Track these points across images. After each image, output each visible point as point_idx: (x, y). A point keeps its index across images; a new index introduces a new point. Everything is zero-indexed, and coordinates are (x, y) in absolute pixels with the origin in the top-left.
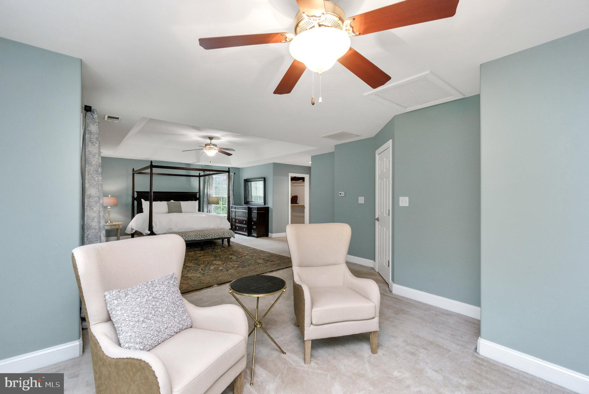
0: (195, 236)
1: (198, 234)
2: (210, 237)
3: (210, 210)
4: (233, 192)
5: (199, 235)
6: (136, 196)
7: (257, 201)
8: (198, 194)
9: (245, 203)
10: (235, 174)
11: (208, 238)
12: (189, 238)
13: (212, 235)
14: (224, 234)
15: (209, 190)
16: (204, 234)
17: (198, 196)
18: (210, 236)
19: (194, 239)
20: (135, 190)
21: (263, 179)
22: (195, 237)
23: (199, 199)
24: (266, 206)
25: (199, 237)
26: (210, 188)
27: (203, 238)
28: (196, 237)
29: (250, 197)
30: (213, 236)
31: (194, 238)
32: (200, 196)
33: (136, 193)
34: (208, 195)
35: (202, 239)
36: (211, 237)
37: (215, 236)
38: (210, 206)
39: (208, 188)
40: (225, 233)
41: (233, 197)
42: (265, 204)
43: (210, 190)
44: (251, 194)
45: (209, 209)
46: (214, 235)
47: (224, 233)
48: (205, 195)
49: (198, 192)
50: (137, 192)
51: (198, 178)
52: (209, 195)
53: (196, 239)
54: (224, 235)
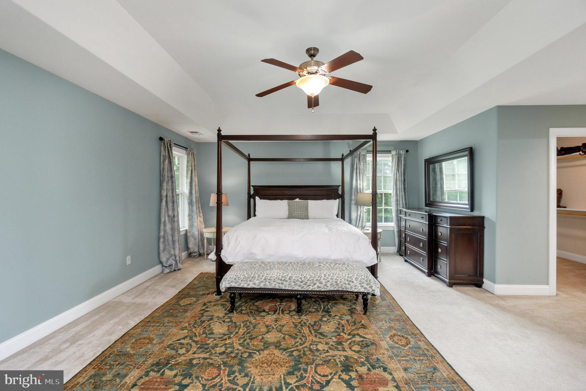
0: (281, 280)
1: (288, 278)
2: (316, 286)
3: (360, 215)
4: (404, 185)
5: (290, 279)
6: (252, 192)
7: (454, 202)
8: (340, 188)
9: (427, 205)
10: (407, 151)
11: (311, 288)
12: (267, 283)
13: (321, 283)
14: (351, 283)
15: (359, 182)
16: (301, 278)
17: (340, 192)
18: (315, 284)
19: (279, 287)
20: (251, 184)
21: (466, 153)
22: (280, 282)
23: (342, 197)
24: (476, 213)
25: (289, 285)
26: (361, 178)
27: (299, 286)
28: (282, 283)
29: (439, 193)
30: (322, 286)
31: (277, 285)
32: (344, 192)
33: (252, 188)
34: (357, 189)
35: (296, 288)
36: (318, 287)
37: (328, 284)
38: (361, 208)
39: (358, 179)
40: (354, 280)
41: (403, 193)
42: (472, 209)
43: (361, 180)
44: (442, 188)
45: (359, 213)
46: (324, 282)
47: (349, 279)
48: (353, 190)
49: (340, 186)
50: (253, 186)
51: (341, 162)
52: (360, 189)
53: (283, 288)
54: (349, 284)
